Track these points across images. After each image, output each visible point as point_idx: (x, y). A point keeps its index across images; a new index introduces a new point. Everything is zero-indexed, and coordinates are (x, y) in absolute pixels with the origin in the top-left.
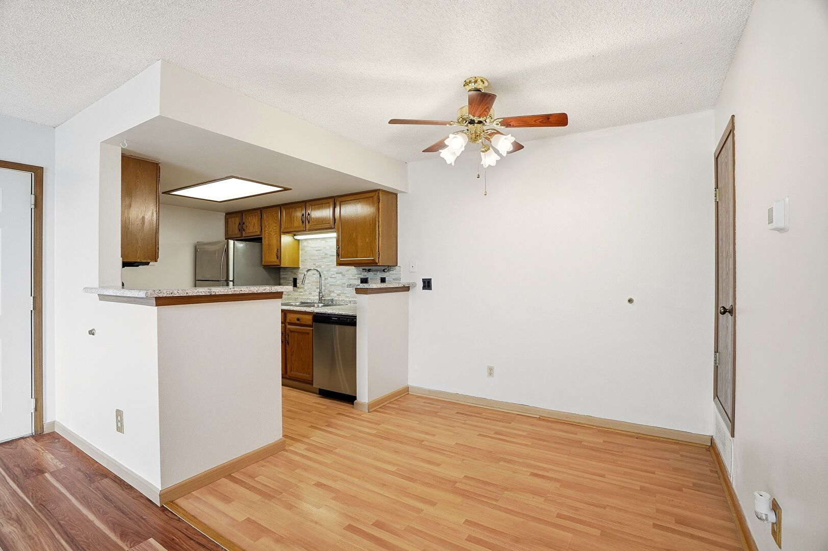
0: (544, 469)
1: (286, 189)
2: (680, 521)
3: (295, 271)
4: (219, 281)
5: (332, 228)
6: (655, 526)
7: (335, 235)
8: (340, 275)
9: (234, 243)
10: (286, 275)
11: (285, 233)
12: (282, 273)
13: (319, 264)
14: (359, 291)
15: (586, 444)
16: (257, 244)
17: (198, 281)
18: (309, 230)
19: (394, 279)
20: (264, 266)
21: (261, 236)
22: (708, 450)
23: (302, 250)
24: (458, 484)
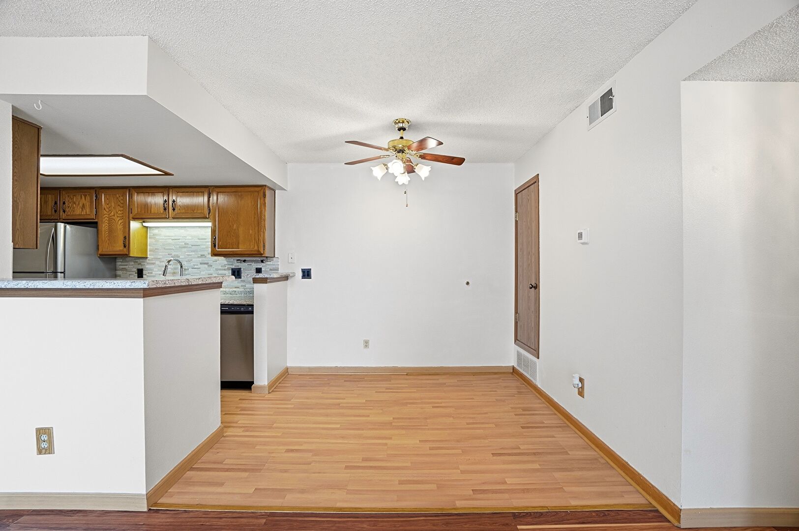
0: (438, 403)
1: (166, 174)
2: (524, 410)
3: (139, 261)
4: (43, 273)
5: (206, 218)
6: (516, 415)
7: (210, 224)
8: (206, 266)
9: (65, 227)
10: (126, 265)
11: (134, 219)
12: (118, 264)
13: (176, 253)
14: (255, 281)
15: (449, 384)
16: (89, 230)
17: (18, 273)
18: (174, 218)
19: (271, 270)
20: (101, 255)
21: (96, 221)
22: (512, 373)
23: (150, 238)
24: (393, 423)
